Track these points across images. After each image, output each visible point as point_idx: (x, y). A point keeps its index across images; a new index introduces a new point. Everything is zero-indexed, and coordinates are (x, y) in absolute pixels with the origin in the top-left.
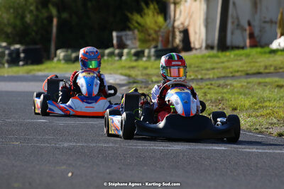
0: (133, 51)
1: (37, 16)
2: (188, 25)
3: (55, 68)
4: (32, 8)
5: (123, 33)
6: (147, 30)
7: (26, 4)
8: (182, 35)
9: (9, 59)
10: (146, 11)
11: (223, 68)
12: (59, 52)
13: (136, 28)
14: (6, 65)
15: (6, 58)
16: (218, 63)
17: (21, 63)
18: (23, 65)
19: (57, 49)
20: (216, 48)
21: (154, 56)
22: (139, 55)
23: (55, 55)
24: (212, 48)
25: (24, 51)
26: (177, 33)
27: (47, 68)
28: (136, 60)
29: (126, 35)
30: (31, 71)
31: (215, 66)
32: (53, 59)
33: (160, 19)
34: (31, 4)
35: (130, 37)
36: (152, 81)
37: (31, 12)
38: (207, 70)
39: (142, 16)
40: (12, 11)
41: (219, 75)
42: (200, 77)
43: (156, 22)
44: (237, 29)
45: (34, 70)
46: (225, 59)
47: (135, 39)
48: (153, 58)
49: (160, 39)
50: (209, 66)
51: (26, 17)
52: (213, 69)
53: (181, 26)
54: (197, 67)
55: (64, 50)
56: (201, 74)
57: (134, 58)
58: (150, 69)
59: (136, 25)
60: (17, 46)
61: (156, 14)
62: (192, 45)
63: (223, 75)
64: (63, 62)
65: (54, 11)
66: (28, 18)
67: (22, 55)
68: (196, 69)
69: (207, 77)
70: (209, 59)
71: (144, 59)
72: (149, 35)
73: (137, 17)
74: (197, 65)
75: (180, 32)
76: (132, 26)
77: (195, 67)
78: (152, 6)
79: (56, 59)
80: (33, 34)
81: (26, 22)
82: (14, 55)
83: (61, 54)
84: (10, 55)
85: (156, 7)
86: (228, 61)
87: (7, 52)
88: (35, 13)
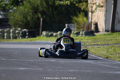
0: (75, 32)
1: (33, 17)
2: (97, 22)
3: (42, 39)
4: (30, 14)
5: (70, 25)
6: (79, 23)
7: (28, 12)
8: (95, 25)
9: (22, 35)
10: (79, 15)
11: (116, 40)
12: (43, 32)
13: (75, 22)
14: (20, 38)
15: (20, 34)
16: (112, 38)
17: (27, 37)
18: (28, 38)
19: (42, 31)
20: (110, 31)
21: (84, 34)
22: (78, 34)
23: (42, 34)
24: (108, 31)
25: (28, 32)
26: (93, 25)
27: (39, 39)
28: (76, 36)
29: (71, 25)
30: (32, 40)
31: (111, 39)
32: (41, 35)
33: (85, 19)
34: (30, 12)
35: (73, 26)
36: (87, 45)
37: (30, 15)
38: (109, 40)
39: (77, 18)
40: (22, 15)
41: (114, 42)
42: (107, 43)
43: (83, 20)
44: (118, 23)
45: (33, 40)
46: (115, 36)
47: (75, 27)
48: (84, 35)
49: (85, 27)
50: (109, 39)
51: (28, 17)
52: (111, 40)
53: (94, 22)
54: (104, 39)
55: (45, 31)
56: (107, 42)
57: (76, 35)
58: (83, 40)
59: (75, 21)
60: (25, 30)
61: (83, 17)
62: (99, 30)
63: (116, 42)
64: (45, 36)
65: (40, 15)
66: (29, 18)
67: (27, 33)
68: (104, 40)
69: (110, 43)
70: (108, 36)
71: (80, 36)
72: (80, 26)
73: (75, 18)
74: (104, 38)
75: (94, 24)
76: (73, 22)
77: (103, 39)
78: (81, 13)
79: (42, 35)
80: (31, 24)
81: (28, 20)
82: (24, 34)
83: (44, 33)
84: (22, 33)
85: (84, 14)
86: (116, 37)
87: (21, 32)
88: (32, 16)
